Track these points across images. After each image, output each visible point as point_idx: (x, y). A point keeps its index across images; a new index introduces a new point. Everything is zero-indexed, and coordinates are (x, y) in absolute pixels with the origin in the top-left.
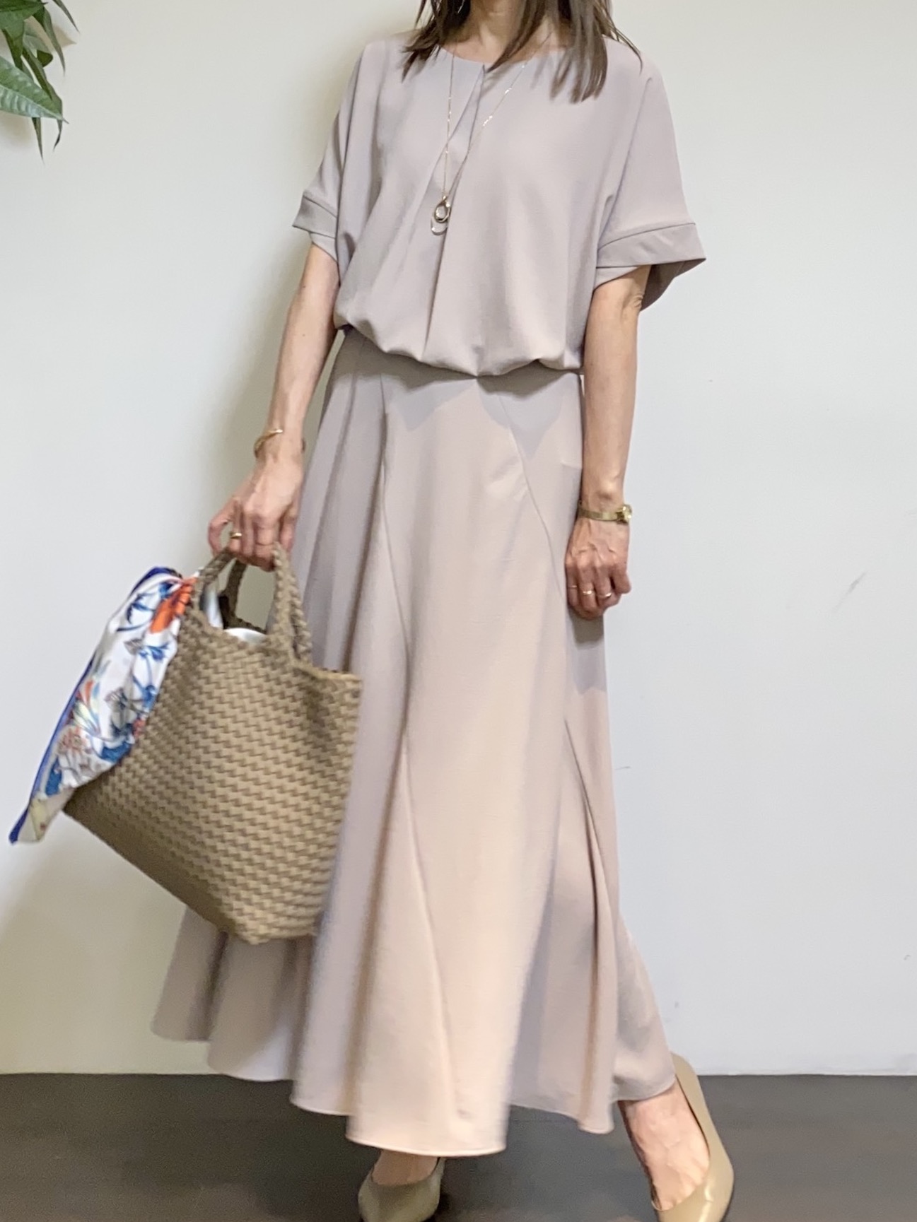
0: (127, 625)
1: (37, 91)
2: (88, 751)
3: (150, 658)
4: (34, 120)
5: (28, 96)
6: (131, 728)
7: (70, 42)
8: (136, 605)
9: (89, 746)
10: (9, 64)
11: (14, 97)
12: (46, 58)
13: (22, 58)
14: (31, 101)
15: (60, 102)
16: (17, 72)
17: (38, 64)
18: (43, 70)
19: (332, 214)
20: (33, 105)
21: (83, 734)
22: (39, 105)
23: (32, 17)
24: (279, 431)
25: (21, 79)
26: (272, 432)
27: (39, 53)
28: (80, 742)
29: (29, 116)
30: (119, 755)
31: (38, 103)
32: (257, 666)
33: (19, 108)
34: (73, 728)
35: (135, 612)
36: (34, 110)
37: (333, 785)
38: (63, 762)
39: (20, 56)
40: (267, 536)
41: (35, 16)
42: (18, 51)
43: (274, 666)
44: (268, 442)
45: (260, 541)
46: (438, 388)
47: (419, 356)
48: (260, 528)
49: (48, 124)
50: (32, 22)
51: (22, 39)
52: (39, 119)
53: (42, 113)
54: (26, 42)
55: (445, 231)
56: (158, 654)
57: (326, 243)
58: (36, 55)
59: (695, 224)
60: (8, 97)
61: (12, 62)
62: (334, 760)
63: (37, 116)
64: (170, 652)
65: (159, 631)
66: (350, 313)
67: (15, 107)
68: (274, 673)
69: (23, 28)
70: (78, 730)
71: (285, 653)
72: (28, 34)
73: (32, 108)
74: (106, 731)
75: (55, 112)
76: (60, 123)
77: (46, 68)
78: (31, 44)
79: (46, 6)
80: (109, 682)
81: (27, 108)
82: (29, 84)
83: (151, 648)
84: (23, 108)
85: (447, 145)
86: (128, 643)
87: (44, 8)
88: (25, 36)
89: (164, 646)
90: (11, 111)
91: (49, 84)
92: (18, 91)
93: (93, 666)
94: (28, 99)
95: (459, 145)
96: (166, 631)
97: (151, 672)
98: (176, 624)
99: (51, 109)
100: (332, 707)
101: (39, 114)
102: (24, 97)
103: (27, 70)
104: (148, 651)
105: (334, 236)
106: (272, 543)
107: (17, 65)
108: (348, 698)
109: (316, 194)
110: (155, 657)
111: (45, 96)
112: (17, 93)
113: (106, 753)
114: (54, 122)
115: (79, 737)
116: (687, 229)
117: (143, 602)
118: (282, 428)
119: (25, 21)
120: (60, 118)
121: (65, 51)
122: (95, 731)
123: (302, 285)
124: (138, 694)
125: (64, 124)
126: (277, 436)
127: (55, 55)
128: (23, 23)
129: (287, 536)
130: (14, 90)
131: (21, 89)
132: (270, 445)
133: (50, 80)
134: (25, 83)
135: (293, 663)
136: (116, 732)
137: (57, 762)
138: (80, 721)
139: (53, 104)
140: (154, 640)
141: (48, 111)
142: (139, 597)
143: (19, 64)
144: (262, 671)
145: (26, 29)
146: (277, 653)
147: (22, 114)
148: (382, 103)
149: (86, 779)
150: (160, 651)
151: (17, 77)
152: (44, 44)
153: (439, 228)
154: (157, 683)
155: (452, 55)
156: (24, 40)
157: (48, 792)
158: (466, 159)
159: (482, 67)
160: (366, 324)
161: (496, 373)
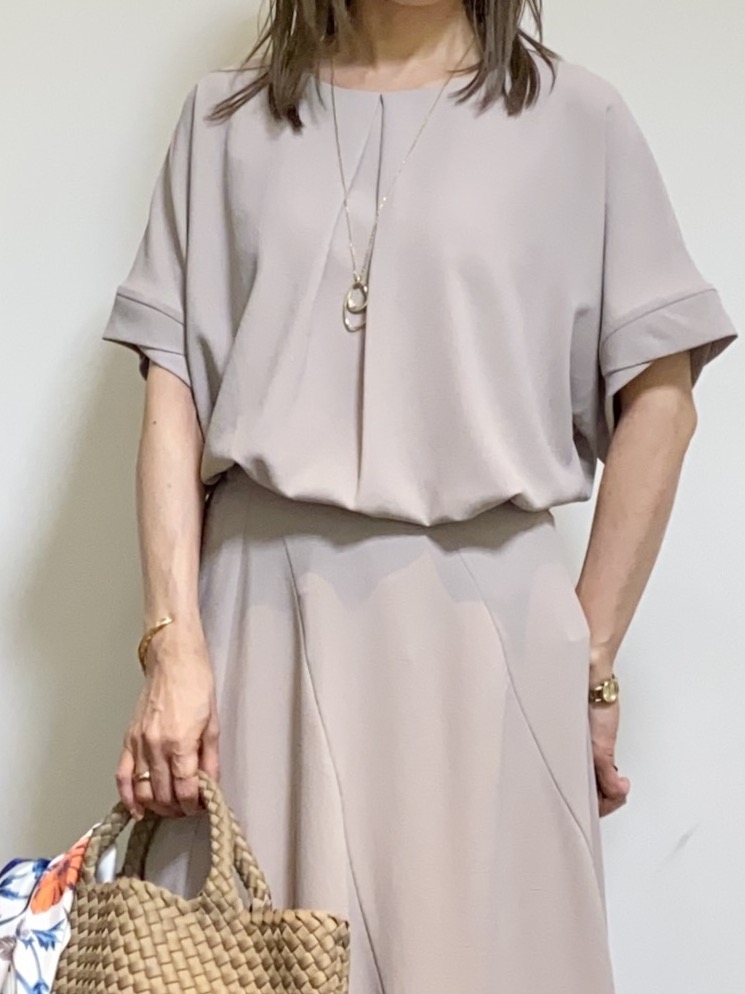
3: (36, 943)
19: (174, 318)
24: (168, 620)
26: (158, 624)
32: (195, 928)
44: (156, 639)
47: (350, 504)
48: (179, 757)
55: (363, 325)
56: (47, 940)
57: (172, 361)
59: (714, 290)
64: (64, 935)
65: (44, 909)
66: (233, 447)
68: (219, 936)
83: (36, 932)
85: (345, 203)
89: (55, 928)
95: (361, 205)
96: (55, 907)
97: (40, 964)
98: (68, 895)
100: (308, 956)
104: (33, 937)
105: (182, 350)
106: (195, 774)
110: (42, 944)
118: (173, 617)
126: (167, 629)
132: (162, 640)
140: (40, 921)
144: (201, 935)
146: (221, 907)
148: (234, 154)
150: (51, 936)
153: (357, 319)
154: (48, 978)
155: (329, 86)
158: (375, 227)
159: (378, 98)
160: (260, 463)
161: (458, 517)
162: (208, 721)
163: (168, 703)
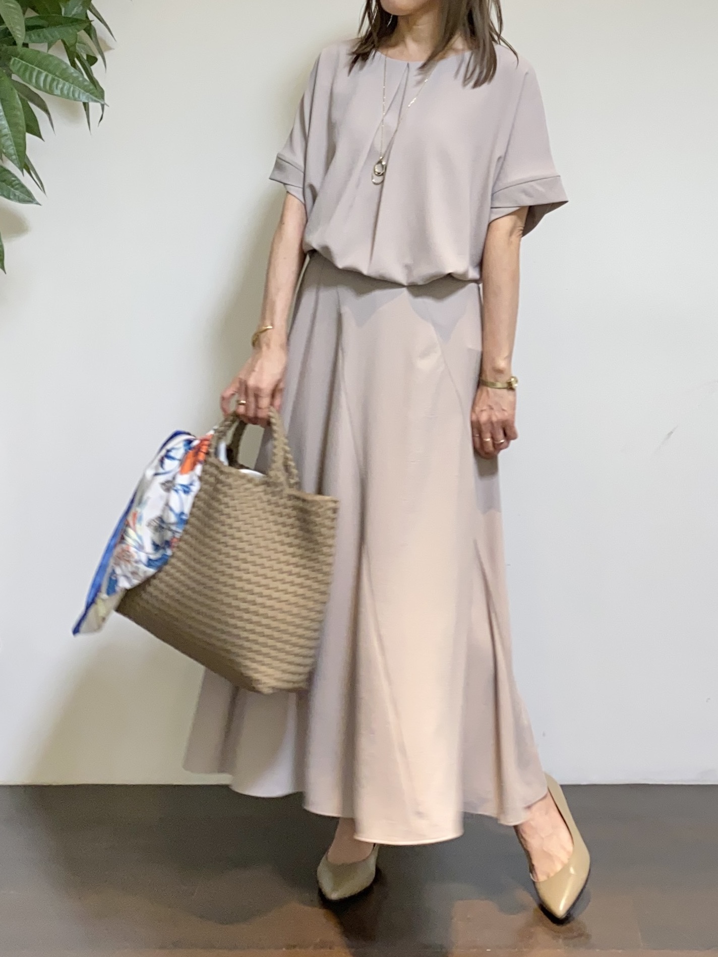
0: (161, 470)
1: (86, 83)
2: (137, 562)
3: (181, 493)
4: (85, 104)
5: (80, 87)
6: (168, 544)
7: (110, 49)
8: (167, 456)
9: (136, 557)
10: (66, 64)
11: (70, 87)
12: (92, 60)
13: (76, 60)
14: (82, 91)
15: (102, 91)
16: (72, 70)
17: (87, 64)
18: (90, 69)
19: (300, 171)
20: (83, 93)
21: (132, 550)
22: (88, 94)
23: (83, 31)
24: (270, 327)
25: (75, 75)
26: (264, 328)
27: (88, 56)
28: (130, 556)
29: (81, 101)
30: (160, 564)
31: (87, 92)
32: (262, 494)
33: (73, 95)
34: (124, 546)
35: (167, 461)
36: (84, 97)
37: (320, 576)
38: (118, 571)
39: (74, 58)
40: (265, 402)
41: (85, 30)
42: (72, 55)
43: (273, 494)
44: (262, 335)
45: (260, 406)
46: (379, 294)
47: (365, 272)
48: (261, 397)
49: (94, 107)
50: (83, 34)
51: (75, 46)
52: (88, 103)
53: (90, 100)
54: (79, 48)
55: (383, 182)
56: (186, 489)
57: (296, 191)
58: (85, 57)
59: (559, 176)
60: (66, 87)
61: (69, 63)
62: (321, 558)
63: (86, 101)
64: (196, 488)
65: (186, 473)
66: (315, 241)
67: (71, 95)
68: (274, 499)
69: (76, 38)
70: (128, 548)
71: (281, 484)
72: (79, 43)
73: (83, 96)
74: (149, 548)
75: (99, 99)
76: (103, 106)
77: (93, 67)
78: (83, 51)
79: (92, 23)
80: (149, 512)
81: (79, 97)
82: (81, 79)
83: (181, 485)
84: (76, 96)
85: (383, 120)
86: (163, 484)
87: (91, 24)
88: (77, 44)
89: (191, 484)
90: (68, 97)
91: (94, 78)
92: (72, 84)
93: (136, 500)
94: (80, 89)
95: (391, 120)
96: (192, 473)
97: (182, 503)
98: (199, 468)
99: (96, 97)
100: (318, 520)
101: (88, 100)
102: (77, 88)
103: (80, 69)
104: (179, 487)
105: (301, 186)
106: (269, 408)
107: (71, 65)
108: (330, 513)
109: (288, 156)
110: (185, 492)
111: (92, 87)
112: (72, 85)
113: (150, 563)
114: (99, 105)
115: (128, 551)
116: (554, 181)
117: (172, 454)
118: (272, 325)
119: (78, 33)
120: (103, 103)
121: (106, 54)
122: (141, 547)
123: (281, 222)
124: (173, 519)
125: (105, 107)
126: (269, 331)
127: (99, 57)
128: (77, 35)
129: (277, 402)
130: (70, 82)
131: (74, 81)
132: (264, 337)
133: (96, 75)
134: (77, 77)
135: (288, 491)
136: (157, 547)
137: (114, 572)
138: (129, 541)
139: (97, 92)
140: (183, 479)
141: (94, 98)
142: (168, 451)
143: (73, 64)
144: (265, 498)
145: (78, 39)
146: (276, 485)
147: (75, 100)
148: (336, 91)
149: (136, 582)
150: (188, 488)
151: (72, 73)
152: (91, 50)
153: (379, 179)
154: (187, 510)
155: (385, 57)
156: (77, 48)
157: (108, 593)
158: (396, 131)
159: (406, 64)
160: (326, 249)
161: (421, 283)
162: (279, 381)
163: (261, 368)
